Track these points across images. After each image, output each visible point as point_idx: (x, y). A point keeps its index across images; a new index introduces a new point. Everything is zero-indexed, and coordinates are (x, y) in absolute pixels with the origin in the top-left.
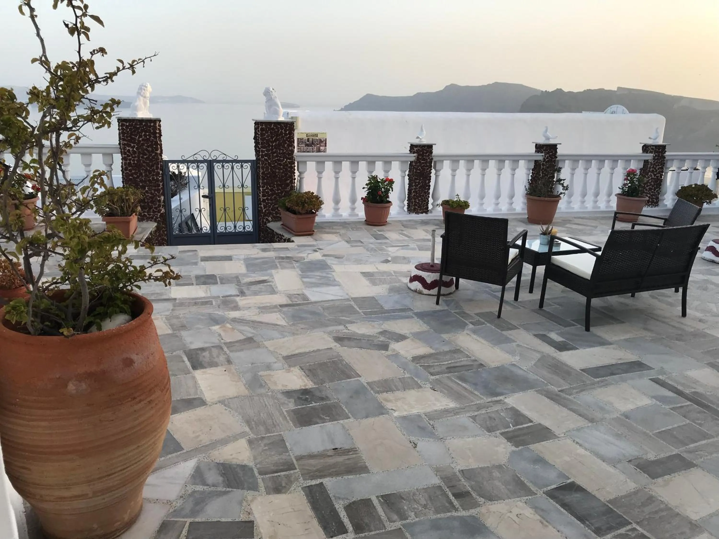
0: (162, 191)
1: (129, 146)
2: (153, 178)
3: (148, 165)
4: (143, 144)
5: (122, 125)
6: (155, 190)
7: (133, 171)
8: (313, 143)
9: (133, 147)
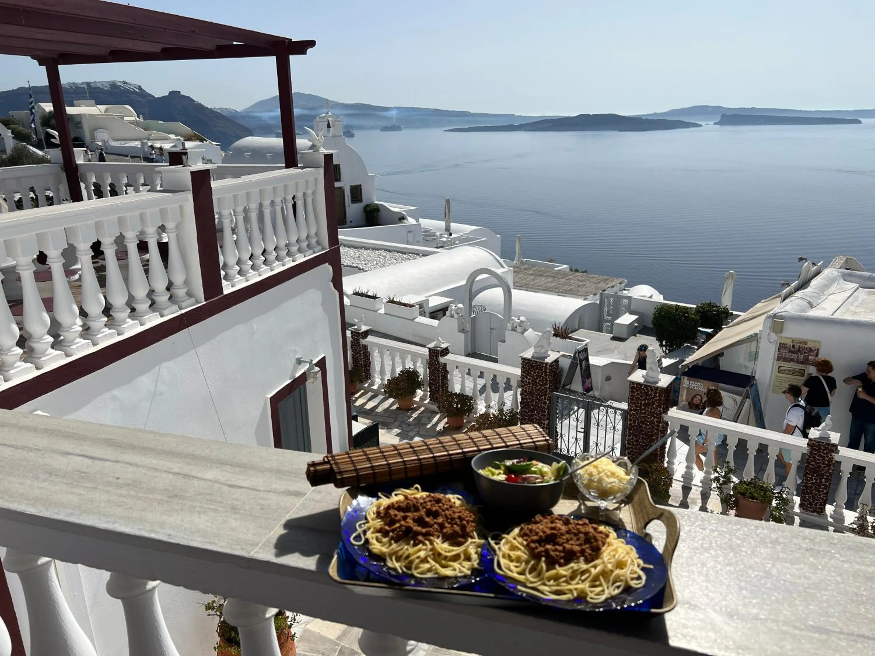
0: (547, 416)
1: (527, 378)
2: (541, 406)
3: (539, 394)
4: (536, 379)
5: (523, 362)
6: (542, 415)
7: (528, 397)
8: (799, 351)
9: (529, 379)
